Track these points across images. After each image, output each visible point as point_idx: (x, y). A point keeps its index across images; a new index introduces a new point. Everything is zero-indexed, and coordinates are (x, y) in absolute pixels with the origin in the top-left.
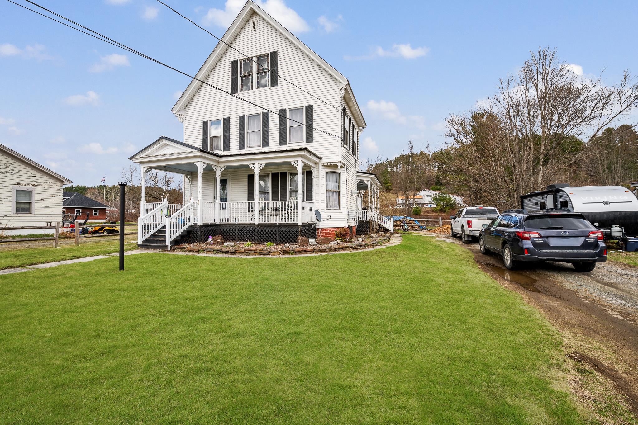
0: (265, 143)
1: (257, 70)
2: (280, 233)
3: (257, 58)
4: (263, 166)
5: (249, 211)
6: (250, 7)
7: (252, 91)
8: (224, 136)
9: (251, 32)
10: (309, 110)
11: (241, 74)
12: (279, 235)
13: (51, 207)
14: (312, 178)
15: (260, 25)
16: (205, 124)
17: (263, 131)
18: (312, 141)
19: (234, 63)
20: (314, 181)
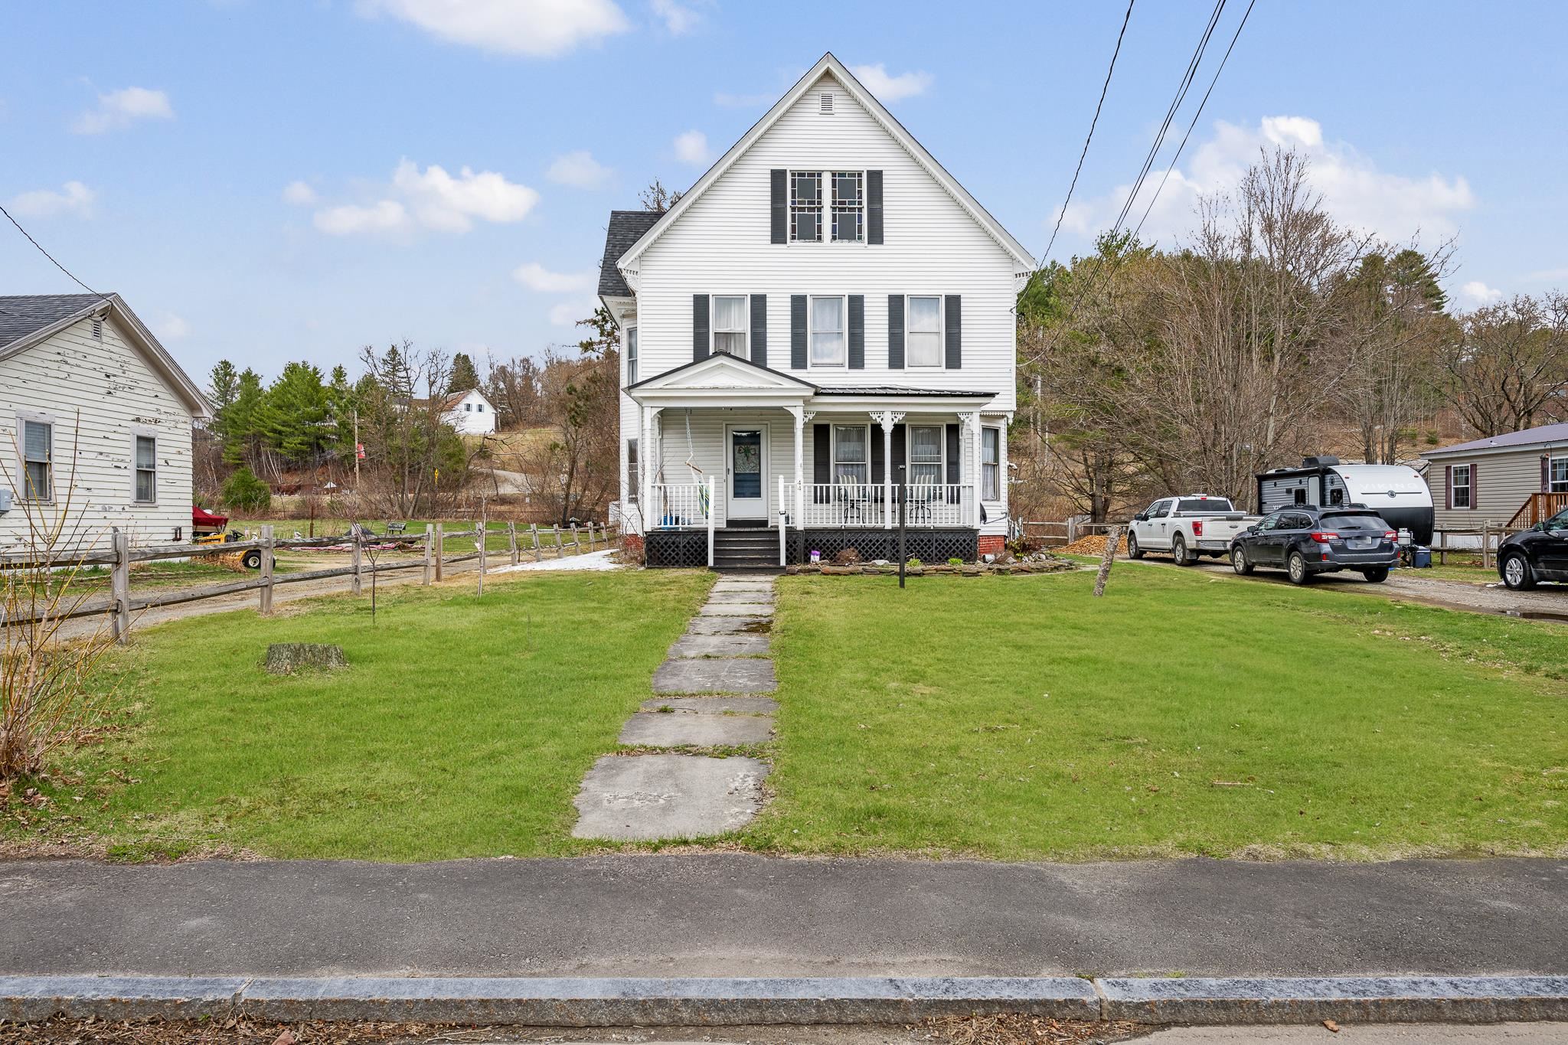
0: (856, 359)
1: (834, 203)
2: (940, 545)
3: (834, 175)
4: (901, 417)
5: (816, 502)
6: (825, 68)
7: (818, 244)
8: (753, 334)
9: (818, 115)
10: (953, 304)
11: (793, 203)
12: (936, 548)
13: (178, 483)
14: (958, 440)
15: (839, 103)
16: (701, 304)
17: (852, 335)
18: (959, 367)
19: (778, 177)
20: (962, 445)
